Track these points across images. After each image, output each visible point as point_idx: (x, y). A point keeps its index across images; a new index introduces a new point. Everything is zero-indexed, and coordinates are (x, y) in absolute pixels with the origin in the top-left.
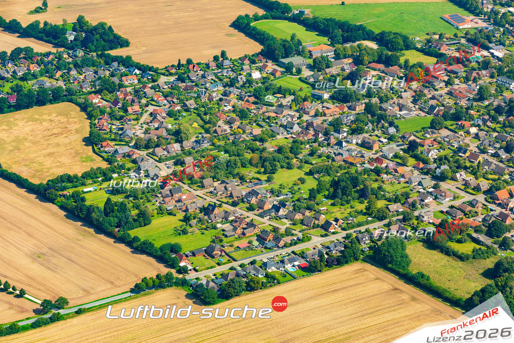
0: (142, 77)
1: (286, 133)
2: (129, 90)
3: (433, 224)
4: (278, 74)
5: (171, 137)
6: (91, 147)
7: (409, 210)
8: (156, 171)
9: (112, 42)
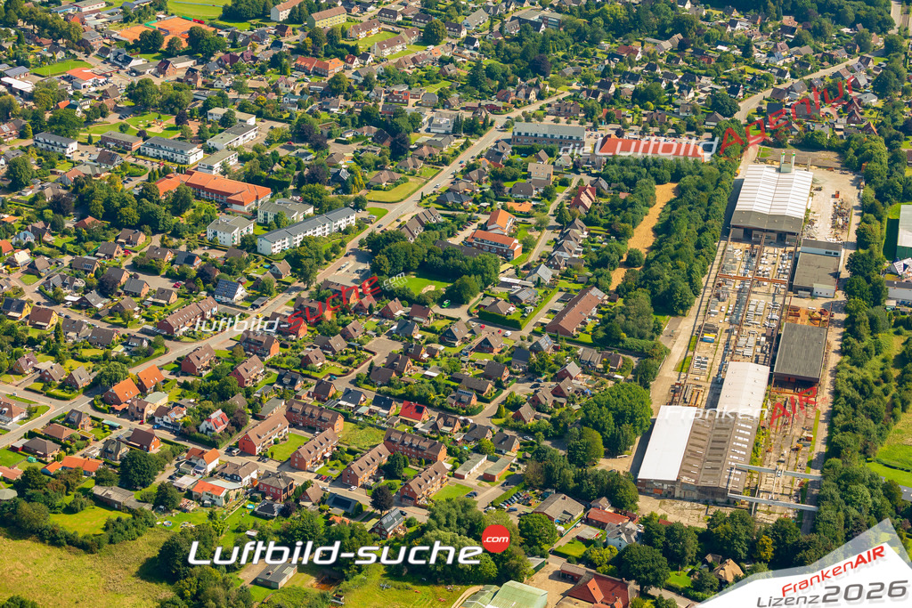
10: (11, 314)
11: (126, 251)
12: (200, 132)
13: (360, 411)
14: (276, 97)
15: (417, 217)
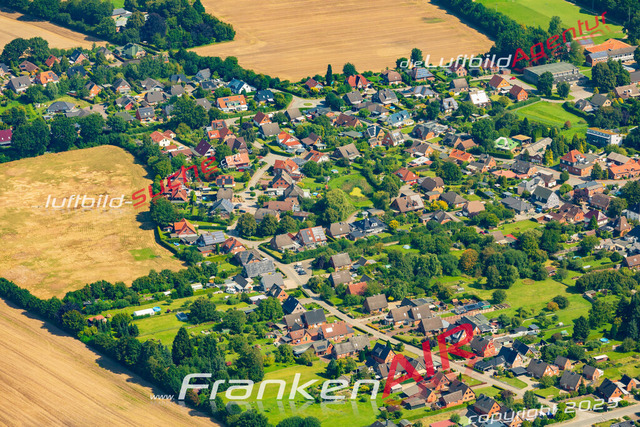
0: (256, 99)
1: (532, 210)
2: (229, 122)
4: (522, 97)
5: (308, 214)
6: (153, 231)
8: (276, 279)
9: (201, 31)
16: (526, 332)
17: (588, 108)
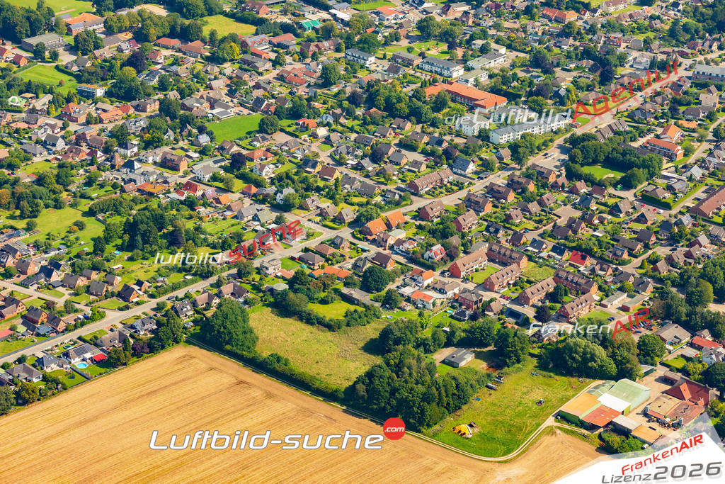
1: (46, 153)
3: (283, 278)
4: (23, 63)
7: (245, 260)
10: (308, 169)
11: (396, 134)
12: (464, 56)
13: (541, 255)
14: (524, 36)
15: (610, 126)
16: (57, 252)
17: (75, 68)
